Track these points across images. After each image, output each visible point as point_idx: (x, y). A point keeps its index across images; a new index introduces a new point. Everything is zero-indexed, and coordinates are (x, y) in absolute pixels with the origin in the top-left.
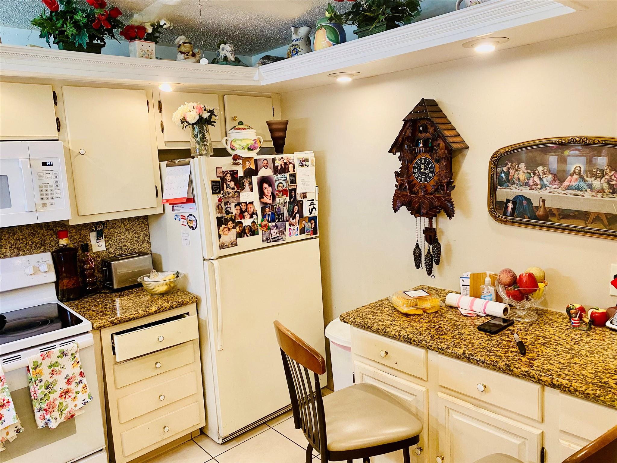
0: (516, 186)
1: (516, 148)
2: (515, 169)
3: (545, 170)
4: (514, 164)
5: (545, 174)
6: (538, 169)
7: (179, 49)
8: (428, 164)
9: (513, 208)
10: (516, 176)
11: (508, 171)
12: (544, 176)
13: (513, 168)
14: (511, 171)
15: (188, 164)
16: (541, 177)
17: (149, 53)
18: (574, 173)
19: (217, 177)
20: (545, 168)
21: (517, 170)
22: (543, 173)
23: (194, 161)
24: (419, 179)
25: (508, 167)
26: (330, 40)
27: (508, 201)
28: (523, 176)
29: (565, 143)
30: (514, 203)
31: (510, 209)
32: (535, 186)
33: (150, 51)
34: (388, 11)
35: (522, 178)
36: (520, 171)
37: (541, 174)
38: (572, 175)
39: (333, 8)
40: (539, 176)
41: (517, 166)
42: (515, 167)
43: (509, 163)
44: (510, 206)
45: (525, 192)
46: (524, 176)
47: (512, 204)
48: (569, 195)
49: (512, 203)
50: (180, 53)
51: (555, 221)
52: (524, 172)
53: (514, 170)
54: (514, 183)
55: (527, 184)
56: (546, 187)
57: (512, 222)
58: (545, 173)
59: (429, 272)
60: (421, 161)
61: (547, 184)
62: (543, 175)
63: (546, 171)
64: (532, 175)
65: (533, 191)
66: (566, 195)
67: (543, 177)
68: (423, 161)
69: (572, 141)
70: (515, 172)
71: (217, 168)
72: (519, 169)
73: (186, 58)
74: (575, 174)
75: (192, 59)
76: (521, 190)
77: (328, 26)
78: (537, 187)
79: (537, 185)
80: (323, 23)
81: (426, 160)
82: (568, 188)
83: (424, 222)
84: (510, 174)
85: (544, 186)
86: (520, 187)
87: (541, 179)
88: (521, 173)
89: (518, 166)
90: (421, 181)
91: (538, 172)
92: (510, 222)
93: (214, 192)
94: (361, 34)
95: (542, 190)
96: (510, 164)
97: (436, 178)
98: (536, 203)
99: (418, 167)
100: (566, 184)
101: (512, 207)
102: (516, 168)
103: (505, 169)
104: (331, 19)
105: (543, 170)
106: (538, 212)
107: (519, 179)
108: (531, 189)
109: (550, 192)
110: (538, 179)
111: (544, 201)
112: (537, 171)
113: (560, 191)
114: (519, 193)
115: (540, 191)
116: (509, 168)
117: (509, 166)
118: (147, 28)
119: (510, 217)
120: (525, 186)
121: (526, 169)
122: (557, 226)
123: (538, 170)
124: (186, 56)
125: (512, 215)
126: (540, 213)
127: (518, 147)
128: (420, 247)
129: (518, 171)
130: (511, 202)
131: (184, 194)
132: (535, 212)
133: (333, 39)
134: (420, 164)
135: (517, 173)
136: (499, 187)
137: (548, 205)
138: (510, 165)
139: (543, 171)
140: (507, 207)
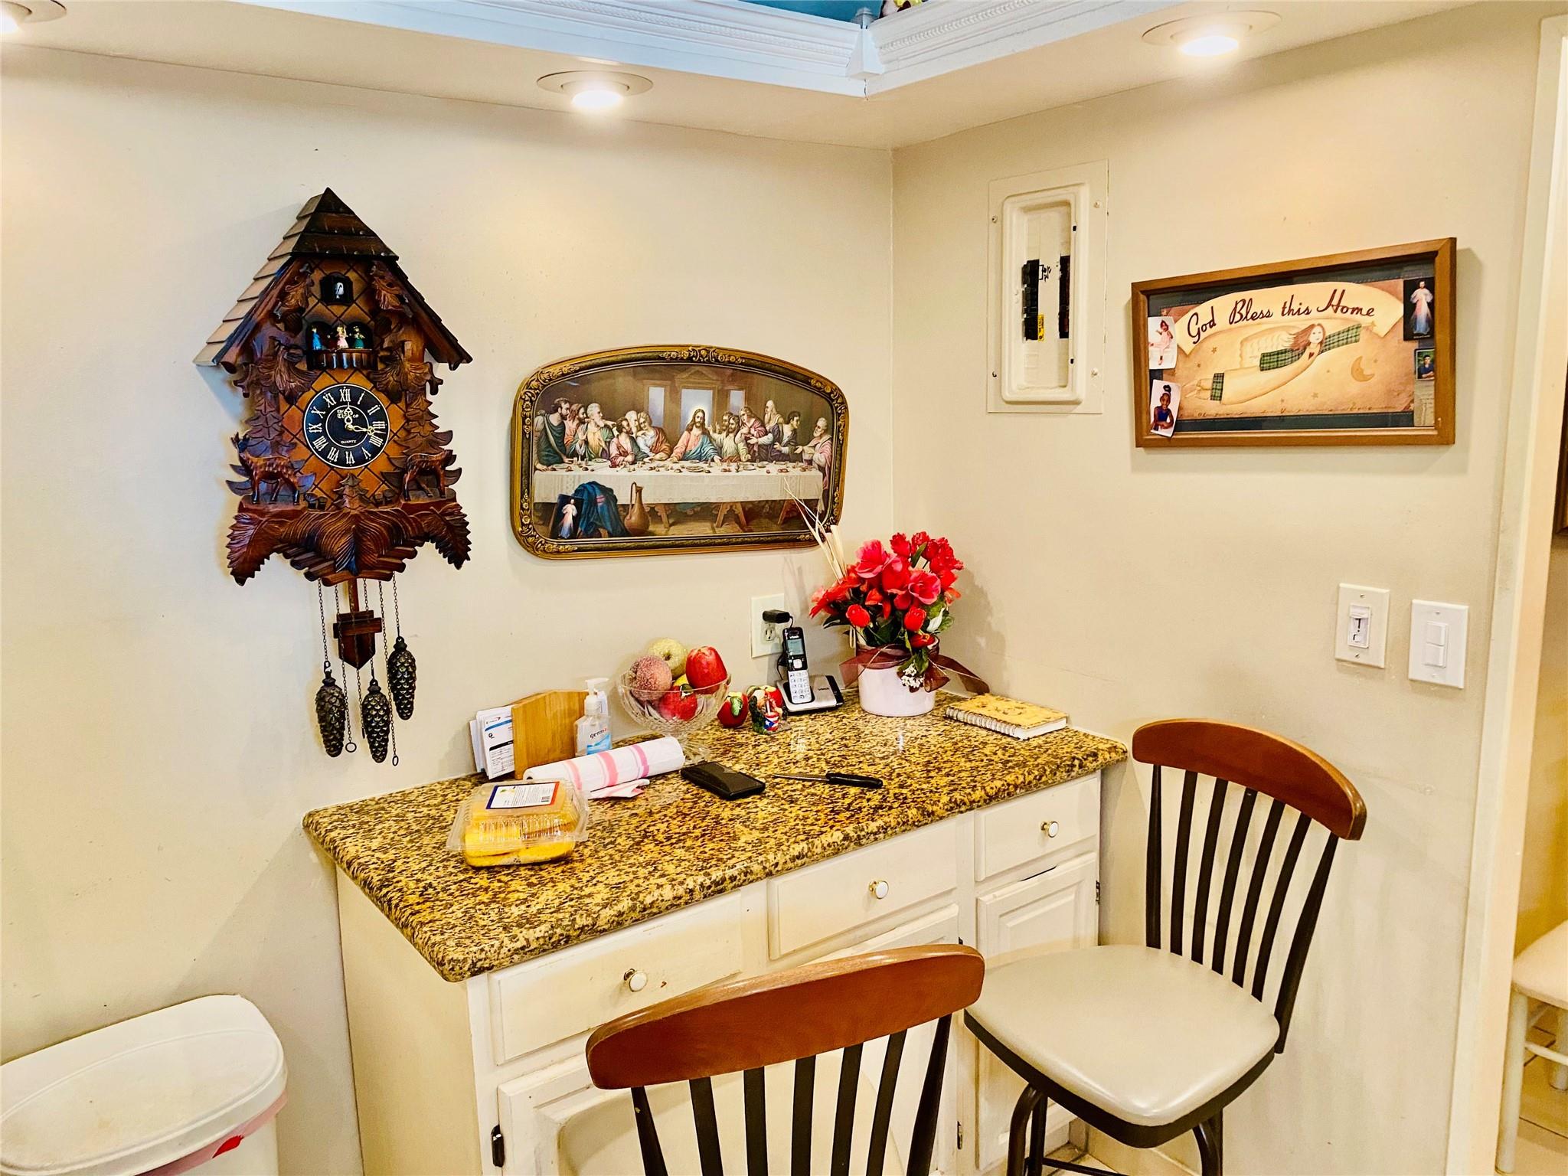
0: (580, 461)
1: (583, 365)
2: (579, 419)
3: (642, 420)
4: (574, 407)
5: (641, 429)
6: (627, 417)
8: (365, 406)
9: (577, 515)
10: (581, 436)
11: (562, 425)
12: (640, 433)
13: (574, 415)
14: (570, 425)
16: (634, 436)
18: (692, 426)
20: (642, 414)
21: (582, 422)
22: (637, 427)
24: (333, 455)
25: (561, 415)
27: (564, 500)
28: (595, 435)
29: (682, 359)
31: (568, 521)
32: (621, 458)
35: (593, 442)
36: (588, 423)
37: (634, 430)
38: (690, 430)
40: (629, 433)
41: (582, 410)
42: (578, 414)
43: (563, 404)
44: (570, 510)
45: (601, 473)
46: (599, 434)
47: (574, 507)
48: (685, 472)
49: (574, 504)
51: (660, 530)
52: (598, 426)
53: (576, 422)
54: (575, 454)
55: (604, 455)
56: (643, 458)
57: (579, 550)
58: (642, 426)
59: (379, 753)
60: (337, 398)
61: (646, 450)
62: (638, 431)
63: (644, 422)
64: (616, 433)
65: (618, 468)
66: (681, 472)
67: (637, 437)
68: (345, 395)
69: (694, 356)
70: (578, 425)
72: (587, 417)
74: (694, 427)
78: (626, 459)
79: (625, 454)
81: (355, 393)
82: (684, 457)
84: (567, 431)
85: (638, 457)
86: (590, 463)
87: (634, 441)
88: (592, 427)
89: (585, 412)
90: (342, 461)
91: (628, 425)
92: (574, 551)
95: (635, 466)
96: (567, 405)
97: (394, 451)
98: (623, 497)
99: (325, 416)
100: (679, 449)
101: (575, 513)
102: (581, 416)
103: (554, 419)
106: (628, 517)
107: (586, 442)
108: (614, 465)
110: (628, 440)
111: (639, 491)
112: (624, 423)
114: (586, 478)
115: (632, 467)
116: (563, 417)
117: (564, 412)
119: (568, 539)
121: (603, 418)
122: (668, 543)
123: (626, 420)
125: (573, 534)
126: (633, 518)
127: (588, 364)
129: (584, 423)
130: (572, 501)
132: (622, 518)
134: (333, 407)
135: (583, 427)
136: (539, 466)
137: (647, 499)
138: (567, 409)
139: (637, 422)
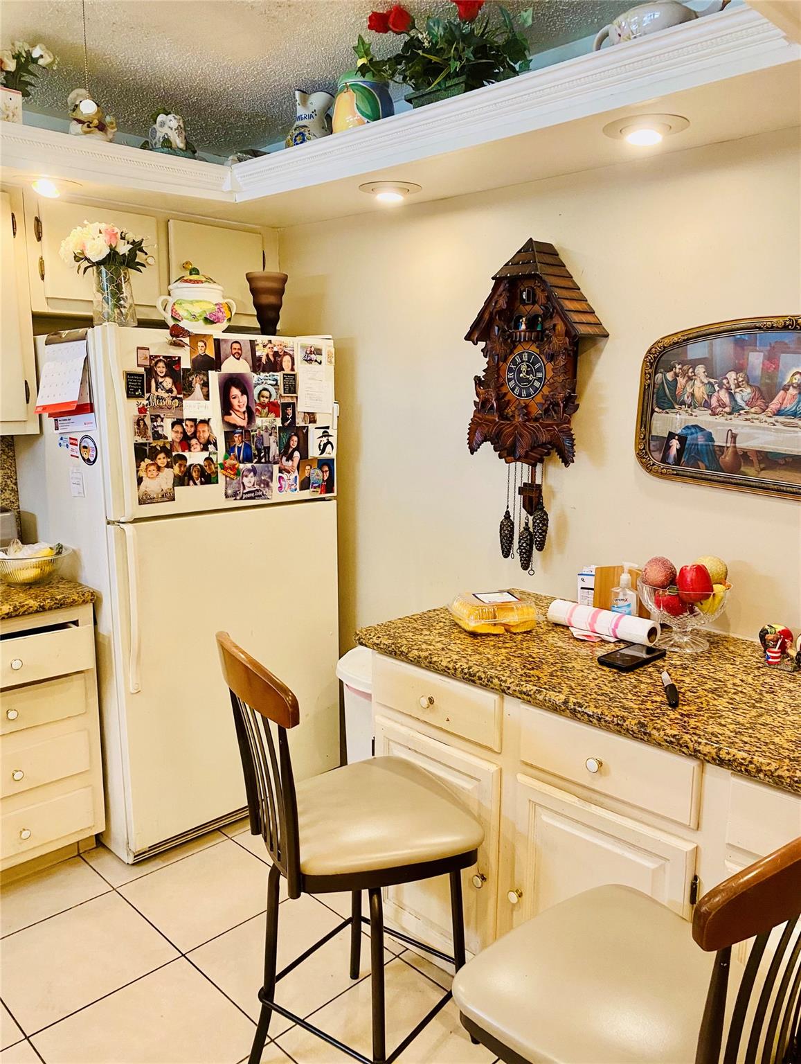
0: (687, 408)
1: (691, 336)
2: (688, 376)
3: (740, 379)
4: (685, 368)
5: (740, 387)
6: (727, 376)
7: (74, 114)
8: (534, 364)
9: (680, 448)
10: (689, 390)
11: (675, 380)
12: (738, 390)
13: (684, 374)
14: (681, 381)
15: (83, 338)
16: (733, 391)
17: (8, 112)
18: (789, 386)
19: (138, 366)
20: (741, 374)
21: (690, 379)
22: (735, 384)
23: (93, 331)
24: (517, 391)
25: (675, 373)
26: (362, 113)
27: (671, 435)
28: (700, 390)
29: (777, 327)
30: (682, 439)
31: (673, 452)
32: (720, 409)
33: (12, 108)
34: (468, 54)
35: (697, 394)
36: (695, 379)
37: (733, 387)
38: (786, 389)
39: (367, 46)
40: (728, 389)
41: (691, 370)
42: (687, 373)
43: (677, 366)
44: (675, 444)
45: (702, 418)
46: (703, 389)
47: (677, 442)
48: (779, 426)
49: (678, 440)
50: (75, 122)
51: (751, 473)
52: (703, 383)
53: (686, 378)
54: (683, 403)
55: (706, 405)
56: (740, 410)
57: (677, 474)
58: (740, 384)
59: (526, 564)
60: (521, 359)
61: (743, 405)
62: (736, 388)
63: (742, 381)
64: (717, 389)
65: (717, 417)
66: (774, 425)
67: (735, 393)
68: (525, 358)
69: (790, 325)
70: (687, 382)
71: (138, 348)
72: (695, 375)
73: (86, 133)
74: (791, 387)
75: (99, 134)
76: (696, 416)
77: (360, 86)
78: (724, 410)
79: (724, 406)
80: (351, 81)
81: (530, 355)
82: (779, 413)
83: (521, 472)
84: (679, 385)
85: (735, 409)
86: (694, 410)
87: (732, 396)
88: (697, 383)
89: (694, 372)
90: (520, 395)
91: (728, 383)
92: (673, 474)
93: (131, 394)
94: (417, 101)
95: (732, 416)
96: (680, 366)
97: (546, 390)
98: (719, 441)
99: (515, 368)
100: (774, 406)
101: (678, 447)
102: (690, 374)
103: (670, 376)
104: (363, 70)
105: (737, 379)
106: (723, 457)
107: (693, 395)
108: (714, 414)
109: (747, 420)
110: (727, 395)
111: (734, 437)
112: (725, 381)
113: (762, 417)
114: (692, 421)
115: (729, 417)
116: (676, 375)
117: (677, 371)
118: (5, 60)
119: (673, 465)
120: (703, 409)
121: (707, 376)
122: (754, 484)
123: (727, 378)
124: (85, 128)
125: (678, 461)
126: (727, 458)
127: (694, 335)
128: (512, 518)
129: (692, 380)
130: (677, 437)
131: (70, 394)
132: (718, 457)
133: (368, 111)
134: (519, 364)
135: (691, 383)
136: (657, 409)
137: (742, 444)
138: (680, 369)
139: (736, 381)
140: (668, 447)
